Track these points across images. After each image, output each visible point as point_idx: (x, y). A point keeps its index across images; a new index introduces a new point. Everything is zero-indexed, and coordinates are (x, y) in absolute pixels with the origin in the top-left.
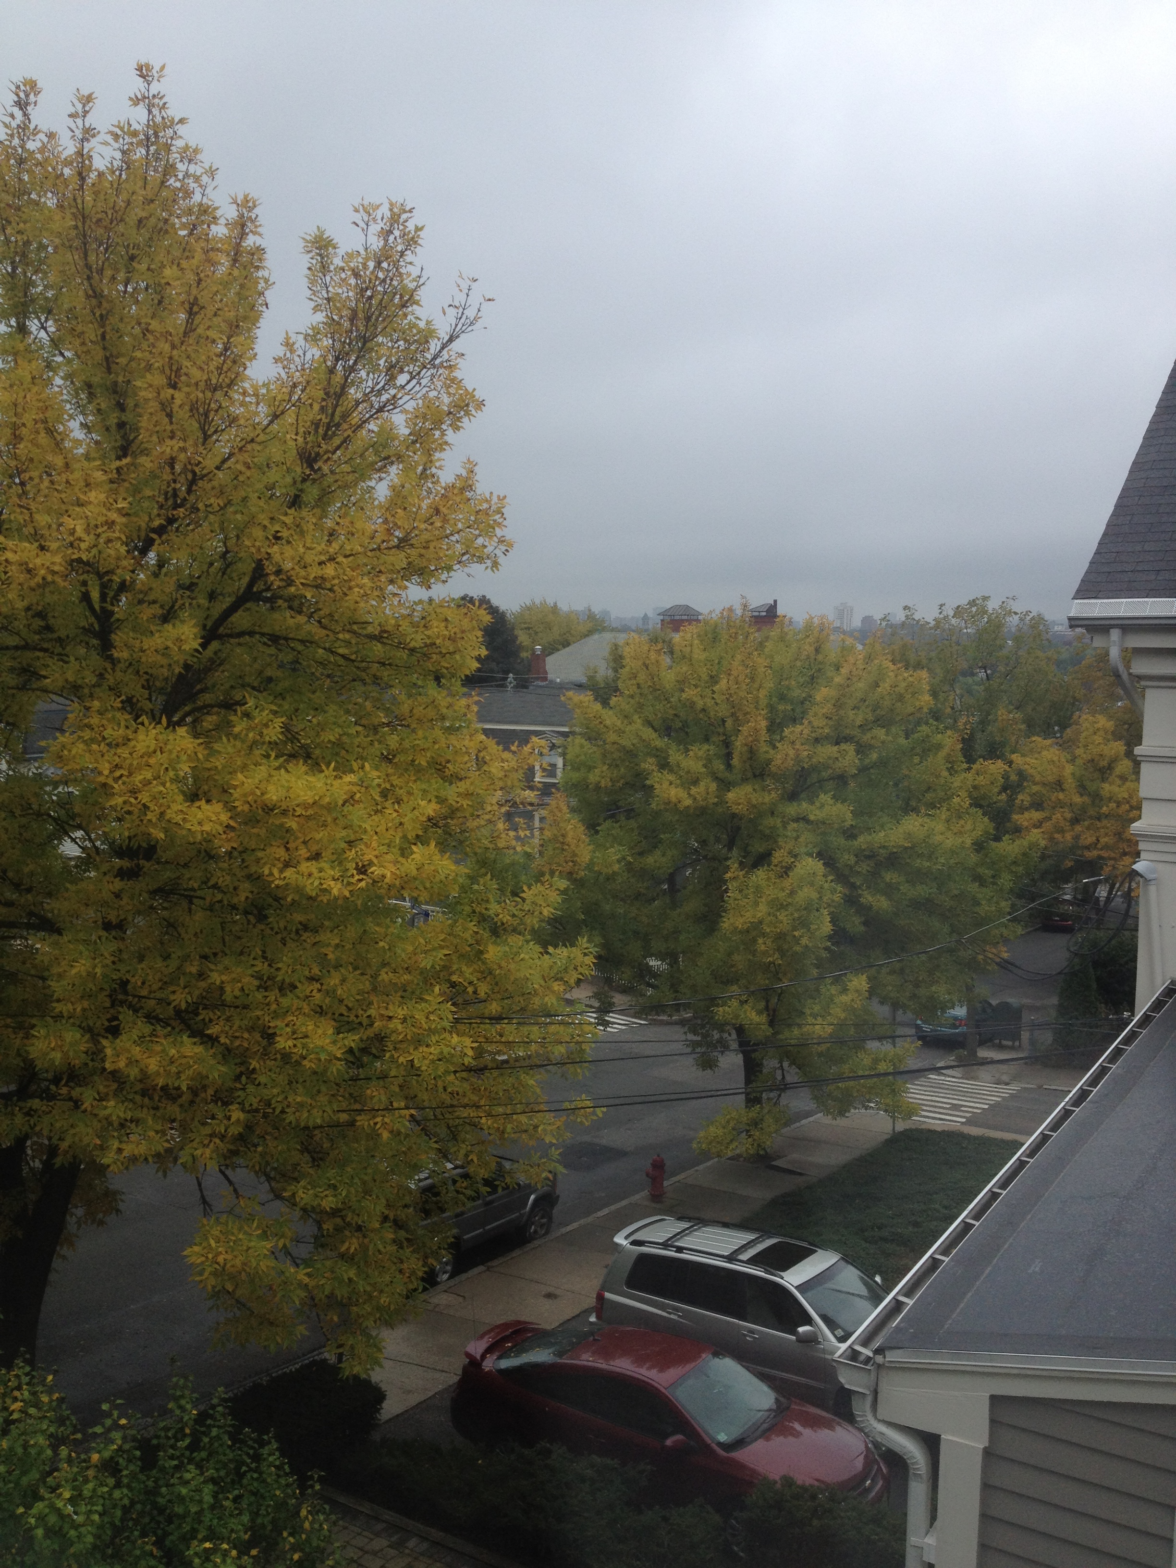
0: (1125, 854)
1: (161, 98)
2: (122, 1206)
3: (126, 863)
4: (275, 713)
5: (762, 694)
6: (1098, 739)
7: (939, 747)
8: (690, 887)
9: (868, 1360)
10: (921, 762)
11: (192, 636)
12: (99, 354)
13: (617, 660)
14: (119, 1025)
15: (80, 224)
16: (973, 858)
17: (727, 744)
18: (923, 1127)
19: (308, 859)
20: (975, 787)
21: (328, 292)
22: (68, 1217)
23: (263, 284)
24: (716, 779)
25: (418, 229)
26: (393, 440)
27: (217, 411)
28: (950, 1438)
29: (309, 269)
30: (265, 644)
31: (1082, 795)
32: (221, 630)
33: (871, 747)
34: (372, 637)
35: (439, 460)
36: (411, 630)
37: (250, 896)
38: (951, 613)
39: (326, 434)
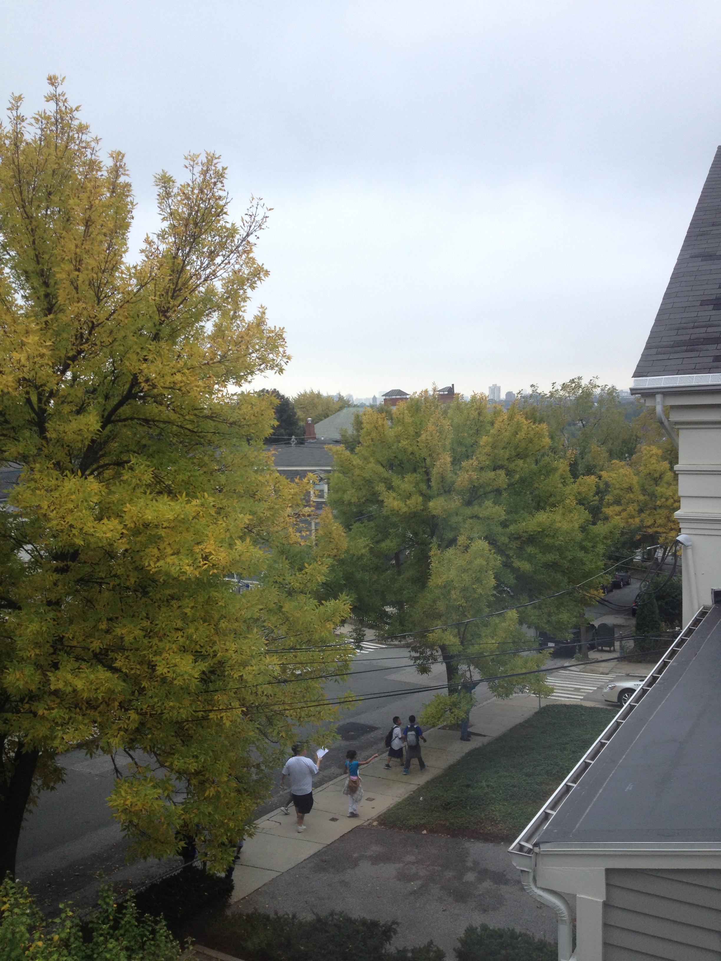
0: (672, 529)
1: (64, 96)
2: (65, 777)
3: (61, 564)
4: (149, 466)
5: (447, 442)
6: (653, 461)
7: (556, 469)
8: (409, 562)
9: (530, 851)
10: (545, 480)
11: (95, 422)
12: (32, 253)
13: (358, 423)
14: (58, 663)
15: (17, 175)
16: (580, 536)
17: (427, 473)
18: (558, 703)
19: (173, 555)
20: (579, 493)
21: (170, 209)
22: (32, 786)
23: (131, 206)
24: (422, 494)
25: (224, 169)
26: (214, 296)
27: (105, 285)
28: (582, 896)
29: (159, 195)
30: (140, 424)
31: (644, 495)
32: (113, 418)
33: (515, 471)
34: (207, 417)
35: (243, 306)
36: (229, 411)
37: (138, 580)
38: (560, 388)
39: (173, 296)
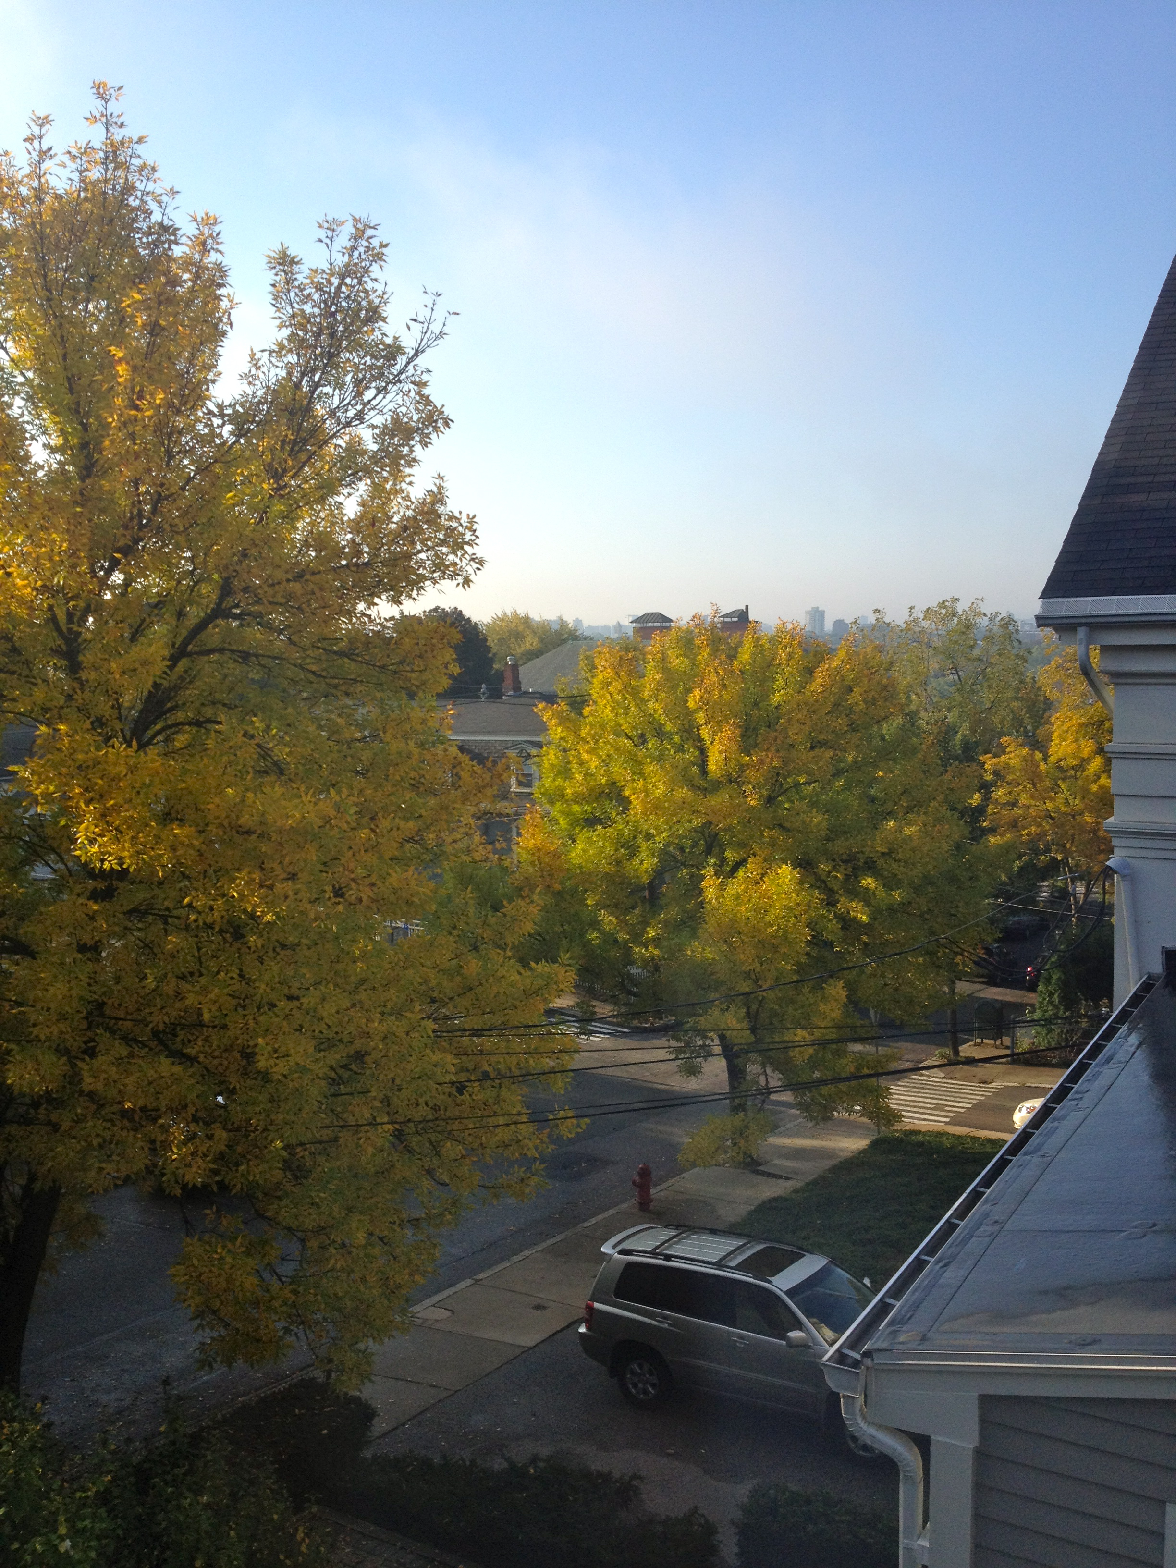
0: (1099, 851)
1: (119, 117)
3: (99, 886)
9: (856, 1363)
11: (160, 658)
12: (61, 375)
14: (95, 1047)
16: (951, 861)
17: (702, 751)
18: (910, 1128)
21: (292, 309)
23: (227, 303)
25: (384, 246)
26: (361, 455)
28: (940, 1439)
29: (274, 286)
30: (235, 661)
32: (191, 647)
34: (341, 654)
35: (410, 475)
37: (225, 915)
38: (921, 616)
39: (292, 450)
